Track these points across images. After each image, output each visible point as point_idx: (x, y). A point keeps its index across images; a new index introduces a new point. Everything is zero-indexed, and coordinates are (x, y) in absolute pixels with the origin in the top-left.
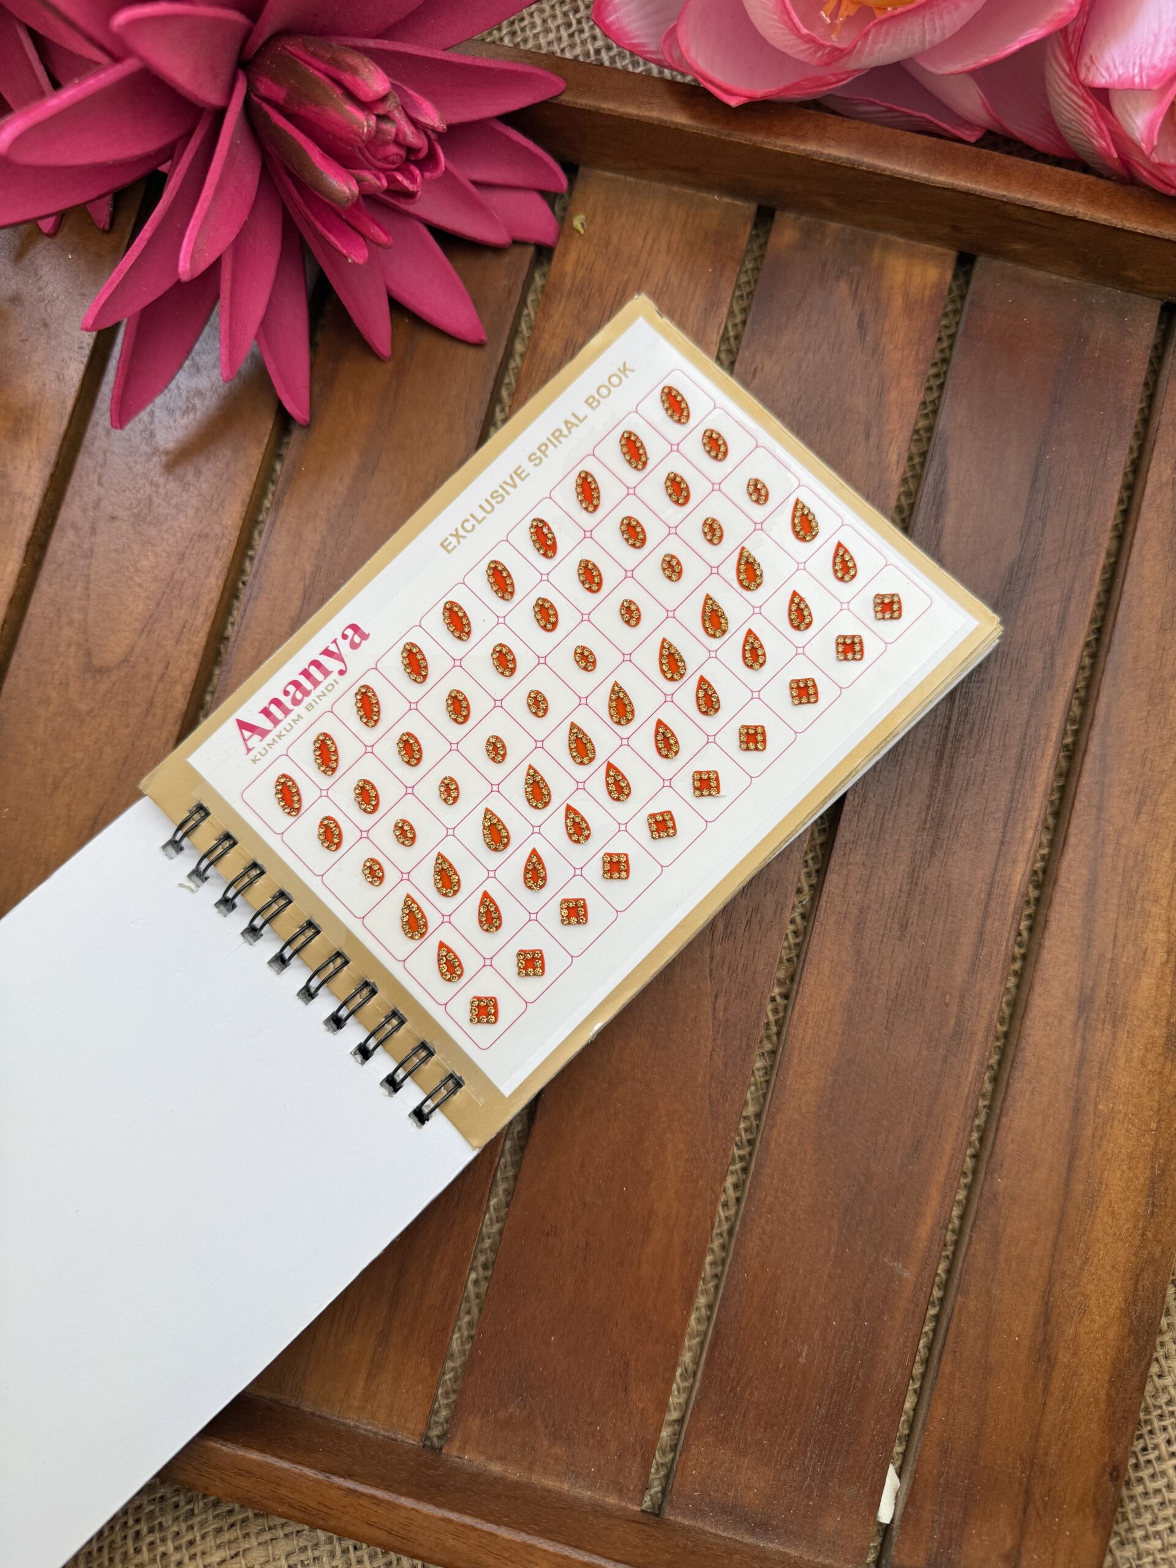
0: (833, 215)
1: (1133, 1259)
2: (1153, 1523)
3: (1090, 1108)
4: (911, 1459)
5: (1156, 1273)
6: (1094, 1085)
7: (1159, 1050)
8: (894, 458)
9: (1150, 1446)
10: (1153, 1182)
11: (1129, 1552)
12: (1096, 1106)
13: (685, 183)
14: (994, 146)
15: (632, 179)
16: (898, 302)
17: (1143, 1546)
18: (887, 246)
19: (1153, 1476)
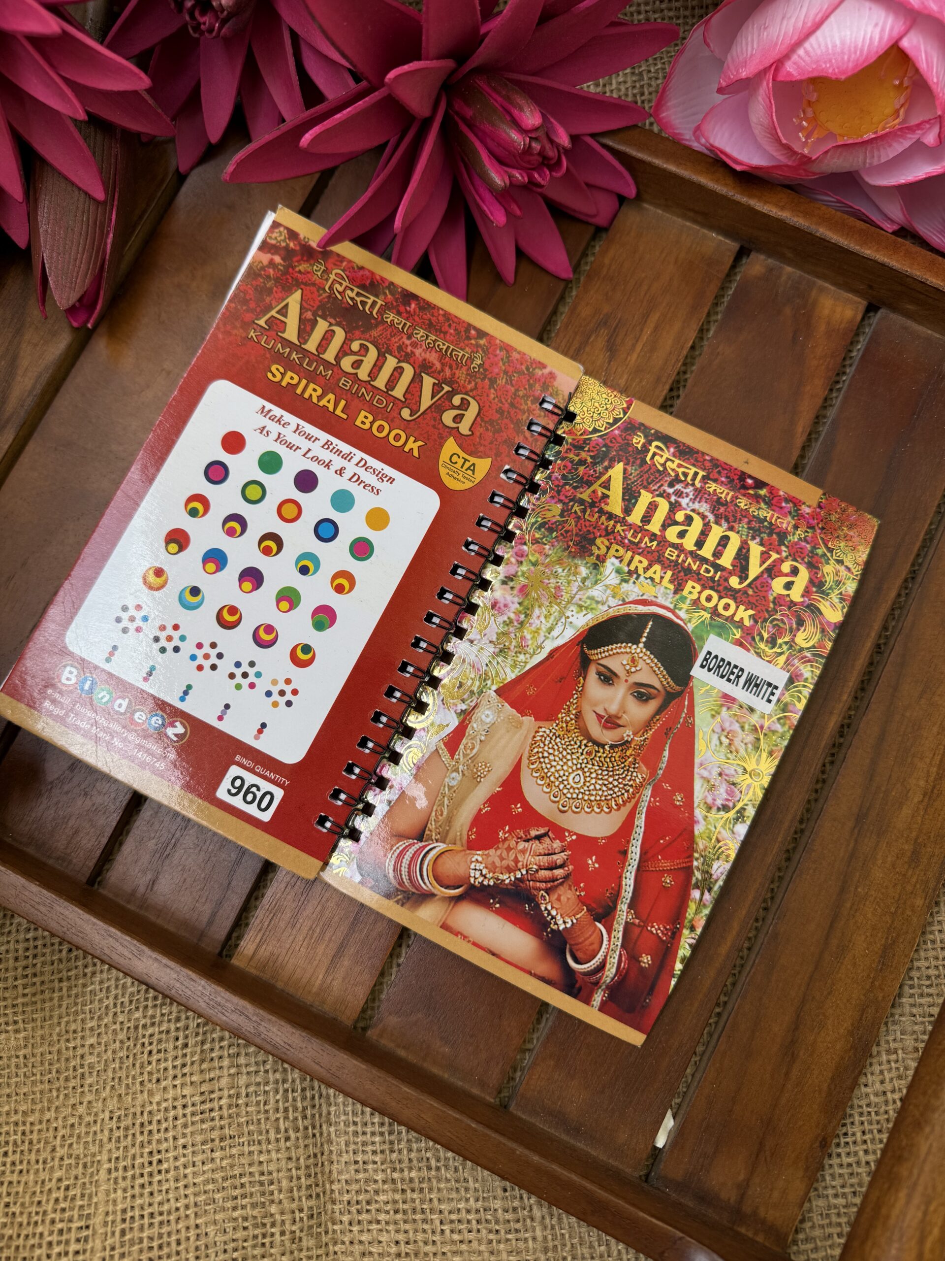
0: (790, 263)
1: (862, 997)
2: (843, 1187)
3: (852, 889)
4: (684, 1106)
5: (877, 1011)
6: (858, 874)
7: (906, 860)
8: (800, 430)
9: (850, 1133)
10: (886, 949)
11: (821, 1203)
12: (856, 888)
13: (695, 221)
14: (904, 237)
15: (660, 212)
16: (822, 328)
17: (833, 1201)
18: (822, 290)
19: (848, 1154)
